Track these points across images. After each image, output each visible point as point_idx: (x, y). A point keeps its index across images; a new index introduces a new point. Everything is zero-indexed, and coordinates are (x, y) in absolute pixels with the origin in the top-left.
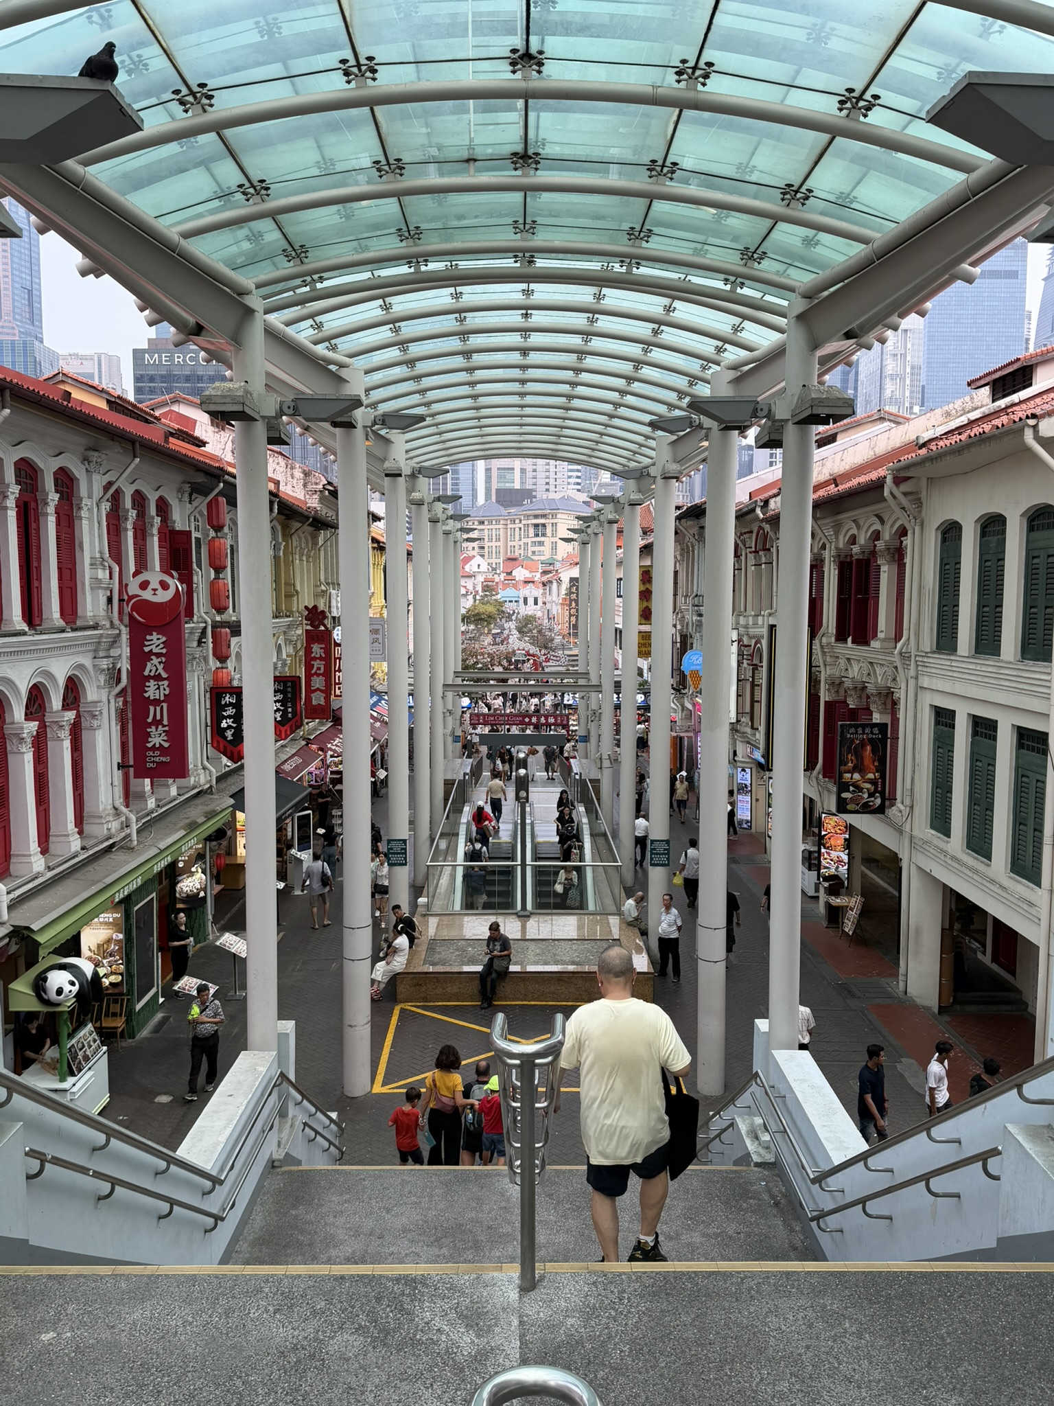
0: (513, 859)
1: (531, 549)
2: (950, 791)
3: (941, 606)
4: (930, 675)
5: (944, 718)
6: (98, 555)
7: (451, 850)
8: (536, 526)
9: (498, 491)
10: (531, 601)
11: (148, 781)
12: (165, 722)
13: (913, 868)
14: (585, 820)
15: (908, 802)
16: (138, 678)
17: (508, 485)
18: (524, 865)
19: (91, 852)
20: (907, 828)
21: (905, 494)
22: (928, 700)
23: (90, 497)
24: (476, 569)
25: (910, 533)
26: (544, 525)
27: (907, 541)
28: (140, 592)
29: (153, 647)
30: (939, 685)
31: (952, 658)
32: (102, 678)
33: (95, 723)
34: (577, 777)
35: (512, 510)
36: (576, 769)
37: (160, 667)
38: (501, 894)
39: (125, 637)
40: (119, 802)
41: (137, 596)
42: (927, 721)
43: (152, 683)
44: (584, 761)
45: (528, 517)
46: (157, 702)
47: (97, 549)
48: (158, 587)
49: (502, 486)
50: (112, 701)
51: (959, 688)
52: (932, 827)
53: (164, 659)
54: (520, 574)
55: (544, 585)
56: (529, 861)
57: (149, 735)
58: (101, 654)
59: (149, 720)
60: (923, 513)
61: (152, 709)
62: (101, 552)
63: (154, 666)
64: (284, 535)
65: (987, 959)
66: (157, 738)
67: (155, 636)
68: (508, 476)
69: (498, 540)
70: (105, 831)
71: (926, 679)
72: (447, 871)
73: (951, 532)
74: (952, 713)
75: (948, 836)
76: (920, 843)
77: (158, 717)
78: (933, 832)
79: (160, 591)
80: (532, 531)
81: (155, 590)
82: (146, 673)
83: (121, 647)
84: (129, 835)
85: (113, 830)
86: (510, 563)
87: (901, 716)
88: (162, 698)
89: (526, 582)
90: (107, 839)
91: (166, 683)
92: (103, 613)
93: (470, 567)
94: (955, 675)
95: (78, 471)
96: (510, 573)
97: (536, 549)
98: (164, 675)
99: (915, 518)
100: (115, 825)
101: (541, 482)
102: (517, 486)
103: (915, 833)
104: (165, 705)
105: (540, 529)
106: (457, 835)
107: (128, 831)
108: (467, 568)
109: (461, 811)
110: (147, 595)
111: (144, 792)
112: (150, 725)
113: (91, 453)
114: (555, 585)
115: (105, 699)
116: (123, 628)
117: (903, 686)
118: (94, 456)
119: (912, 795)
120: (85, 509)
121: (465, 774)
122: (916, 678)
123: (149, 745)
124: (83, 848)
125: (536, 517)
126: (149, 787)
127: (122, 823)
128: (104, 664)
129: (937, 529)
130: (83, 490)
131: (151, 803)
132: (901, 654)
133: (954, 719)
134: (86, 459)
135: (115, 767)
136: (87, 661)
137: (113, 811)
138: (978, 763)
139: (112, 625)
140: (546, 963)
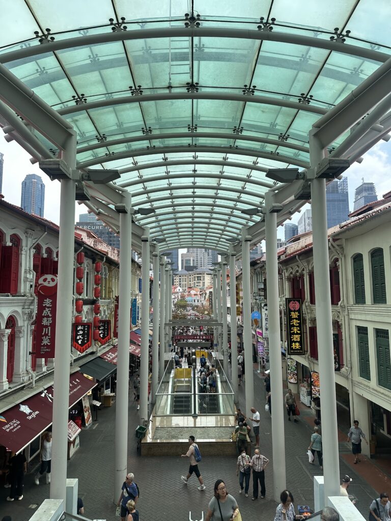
0: (191, 392)
1: (196, 284)
2: (368, 361)
3: (356, 286)
4: (355, 314)
5: (362, 331)
6: (28, 269)
7: (167, 389)
8: (198, 277)
9: (185, 266)
10: (196, 301)
11: (43, 360)
12: (49, 335)
13: (354, 394)
14: (218, 376)
15: (349, 366)
16: (40, 317)
17: (189, 265)
18: (195, 394)
19: (13, 390)
20: (350, 377)
21: (338, 245)
22: (354, 324)
23: (27, 246)
24: (178, 291)
25: (340, 260)
26: (200, 277)
27: (339, 263)
28: (43, 283)
29: (47, 304)
30: (359, 317)
31: (364, 306)
32: (25, 317)
33: (21, 335)
34: (215, 359)
35: (190, 272)
36: (214, 356)
37: (49, 312)
38: (186, 406)
39: (36, 301)
40: (29, 368)
41: (42, 284)
42: (354, 332)
43: (45, 319)
44: (217, 353)
45: (195, 274)
46: (46, 327)
47: (28, 266)
48: (51, 280)
49: (187, 265)
50: (29, 326)
51: (369, 318)
52: (361, 376)
53: (50, 309)
54: (193, 292)
55: (201, 295)
56: (197, 392)
57: (42, 340)
58: (26, 307)
59: (43, 334)
60: (345, 252)
61: (44, 329)
62: (29, 268)
63: (46, 312)
64: (109, 271)
65: (385, 433)
66: (46, 341)
67: (48, 300)
68: (189, 262)
69: (186, 281)
70: (21, 381)
71: (353, 315)
72: (165, 397)
73: (358, 259)
74: (366, 329)
75: (370, 380)
76: (357, 383)
77: (47, 333)
78: (362, 378)
79: (51, 282)
80: (196, 279)
81: (49, 282)
82: (43, 315)
83: (34, 305)
84: (31, 383)
85: (25, 380)
86: (190, 289)
87: (343, 330)
88: (49, 325)
89: (195, 295)
90: (22, 384)
91: (51, 319)
92: (28, 291)
93: (177, 290)
94: (366, 312)
95: (22, 236)
96: (189, 292)
97: (198, 284)
98: (50, 315)
99: (342, 254)
100: (26, 378)
101: (199, 264)
102: (192, 265)
103: (354, 379)
104: (50, 328)
105: (199, 279)
106: (168, 382)
107: (32, 381)
108: (175, 290)
109: (170, 373)
110: (46, 284)
111: (42, 364)
112: (43, 336)
113: (28, 230)
114: (204, 295)
115: (26, 325)
116: (36, 297)
117: (343, 319)
118: (30, 231)
119: (351, 364)
120: (24, 251)
121: (172, 358)
122: (348, 315)
123: (42, 344)
124: (9, 388)
125: (198, 274)
126: (44, 363)
127: (30, 377)
128: (27, 311)
129: (352, 257)
130: (24, 244)
131: (44, 369)
132: (341, 306)
133: (367, 331)
134: (26, 232)
135: (28, 353)
136: (19, 310)
137: (26, 372)
138: (380, 348)
139: (31, 296)
140: (204, 438)
